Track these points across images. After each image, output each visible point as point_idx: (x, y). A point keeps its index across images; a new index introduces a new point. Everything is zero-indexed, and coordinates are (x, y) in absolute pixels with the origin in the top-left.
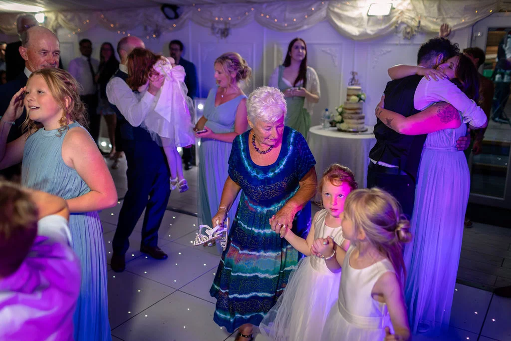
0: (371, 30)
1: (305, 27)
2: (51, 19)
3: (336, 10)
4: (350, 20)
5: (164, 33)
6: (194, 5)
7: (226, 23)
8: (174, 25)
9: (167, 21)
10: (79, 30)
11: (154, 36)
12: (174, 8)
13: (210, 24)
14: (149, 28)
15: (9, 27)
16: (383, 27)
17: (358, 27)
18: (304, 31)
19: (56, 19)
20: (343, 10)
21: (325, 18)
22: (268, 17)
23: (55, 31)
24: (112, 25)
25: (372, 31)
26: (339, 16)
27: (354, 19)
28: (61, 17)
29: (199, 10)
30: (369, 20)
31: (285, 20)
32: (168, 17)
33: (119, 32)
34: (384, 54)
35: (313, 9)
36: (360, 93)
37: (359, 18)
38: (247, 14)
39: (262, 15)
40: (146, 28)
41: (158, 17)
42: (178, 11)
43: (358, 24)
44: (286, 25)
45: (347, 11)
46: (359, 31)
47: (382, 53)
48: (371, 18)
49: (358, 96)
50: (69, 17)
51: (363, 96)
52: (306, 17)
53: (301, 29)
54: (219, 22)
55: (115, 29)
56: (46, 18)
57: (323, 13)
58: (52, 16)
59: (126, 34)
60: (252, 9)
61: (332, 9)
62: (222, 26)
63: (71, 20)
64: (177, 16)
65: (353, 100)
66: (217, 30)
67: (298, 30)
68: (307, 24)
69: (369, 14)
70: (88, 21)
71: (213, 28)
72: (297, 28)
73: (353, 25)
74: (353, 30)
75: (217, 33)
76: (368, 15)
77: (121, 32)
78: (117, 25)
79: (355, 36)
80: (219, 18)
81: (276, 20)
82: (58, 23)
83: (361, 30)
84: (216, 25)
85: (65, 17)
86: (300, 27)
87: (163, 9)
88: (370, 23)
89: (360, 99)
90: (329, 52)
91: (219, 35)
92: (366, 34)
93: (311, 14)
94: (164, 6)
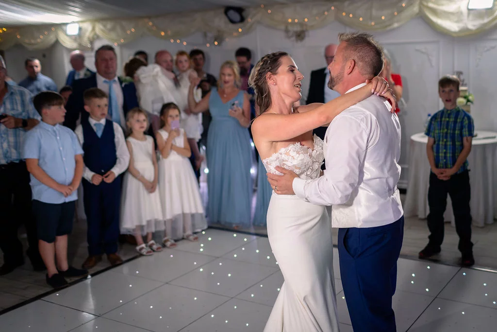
0: (472, 25)
1: (396, 25)
2: (86, 30)
3: (431, 5)
4: (447, 15)
5: (227, 40)
6: (262, 6)
7: (301, 24)
8: (240, 30)
9: (231, 26)
10: (122, 41)
11: (216, 43)
12: (240, 10)
13: (283, 27)
14: (210, 35)
15: (33, 41)
16: (486, 20)
17: (457, 22)
18: (394, 29)
19: (94, 29)
20: (438, 5)
21: (418, 14)
22: (351, 16)
23: (92, 42)
24: (163, 34)
25: (474, 26)
26: (434, 12)
27: (452, 14)
28: (99, 28)
29: (269, 11)
30: (469, 14)
31: (371, 19)
32: (232, 22)
33: (172, 41)
34: (488, 50)
35: (404, 5)
36: (467, 94)
37: (457, 13)
38: (326, 13)
39: (344, 14)
40: (205, 35)
41: (220, 22)
42: (244, 14)
43: (456, 19)
44: (373, 23)
45: (442, 5)
46: (458, 27)
47: (486, 49)
48: (472, 12)
49: (465, 97)
50: (109, 25)
51: (470, 98)
52: (396, 13)
53: (392, 27)
54: (293, 23)
55: (167, 38)
56: (80, 29)
57: (416, 9)
58: (88, 27)
59: (181, 42)
60: (333, 8)
61: (425, 3)
62: (298, 29)
63: (113, 29)
64: (242, 20)
65: (460, 102)
66: (291, 34)
67: (389, 28)
68: (397, 22)
69: (470, 7)
70: (133, 30)
71: (287, 31)
72: (386, 26)
73: (450, 20)
74: (452, 26)
75: (292, 36)
76: (469, 10)
77: (175, 41)
78: (169, 33)
79: (455, 33)
80: (293, 20)
81: (361, 19)
82: (95, 34)
83: (461, 25)
84: (290, 28)
85: (105, 26)
86: (390, 25)
87: (226, 13)
88: (471, 17)
89: (468, 101)
90: (424, 50)
91: (294, 38)
92: (468, 30)
93: (401, 10)
94: (228, 9)
